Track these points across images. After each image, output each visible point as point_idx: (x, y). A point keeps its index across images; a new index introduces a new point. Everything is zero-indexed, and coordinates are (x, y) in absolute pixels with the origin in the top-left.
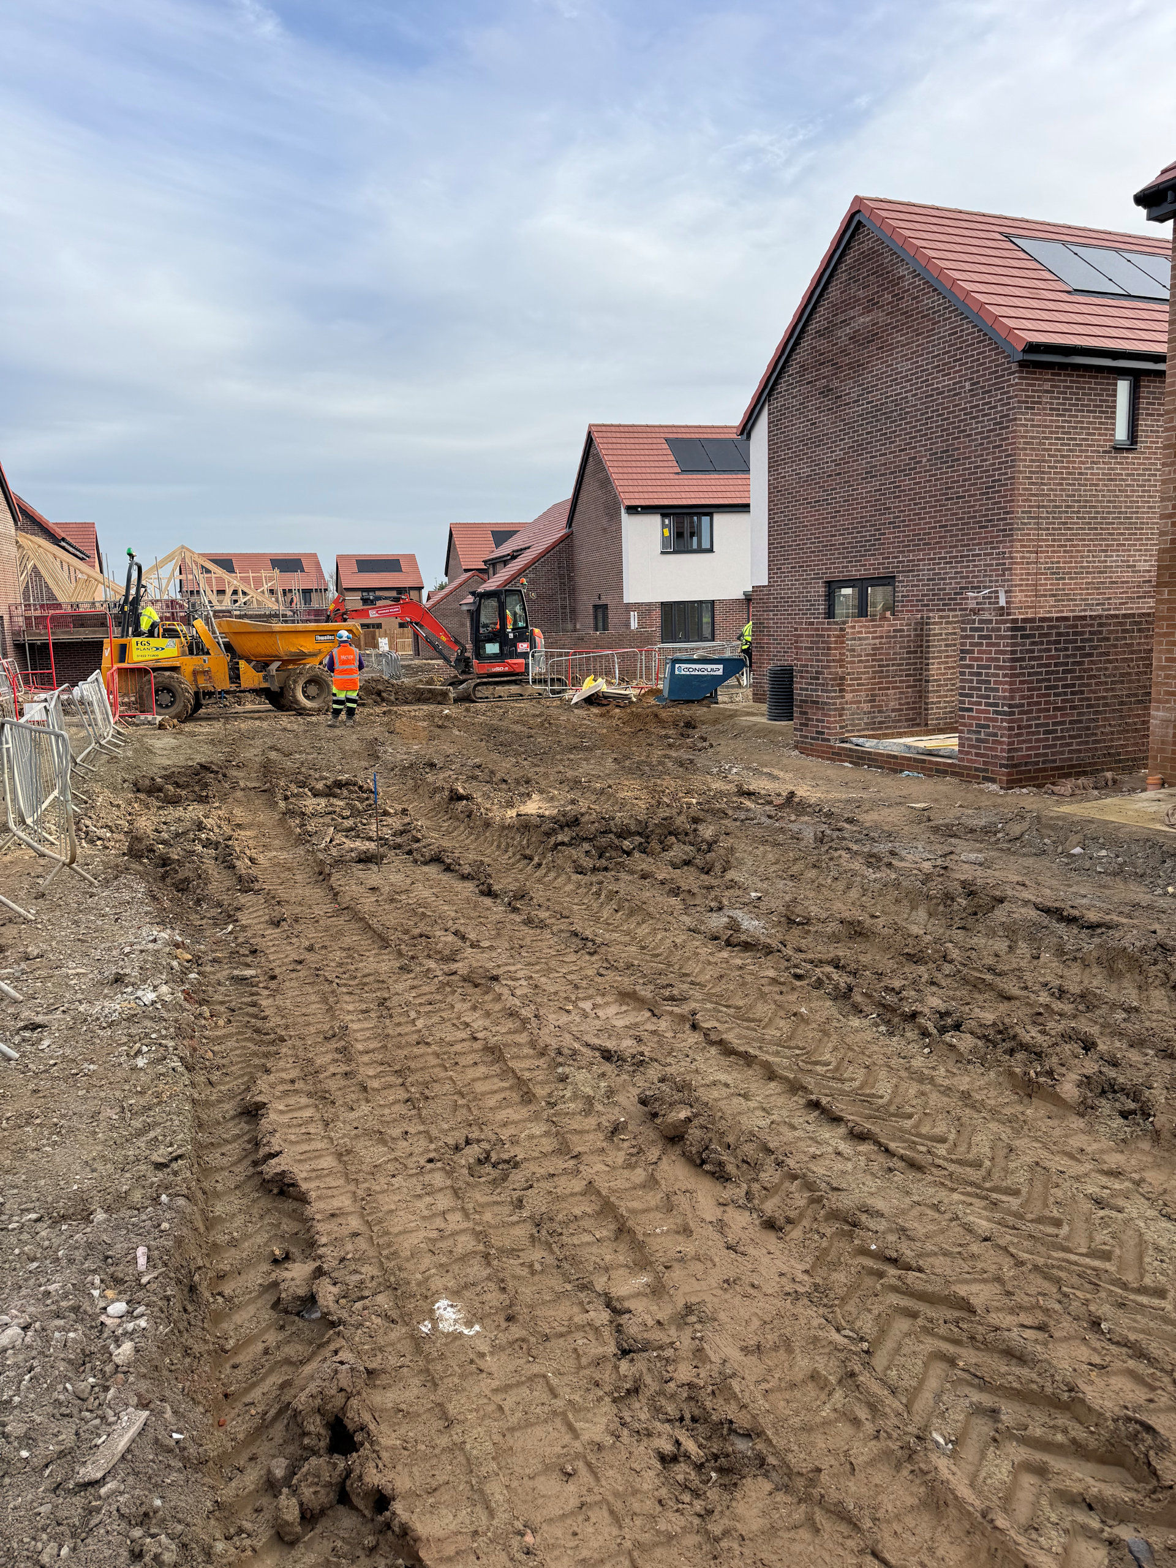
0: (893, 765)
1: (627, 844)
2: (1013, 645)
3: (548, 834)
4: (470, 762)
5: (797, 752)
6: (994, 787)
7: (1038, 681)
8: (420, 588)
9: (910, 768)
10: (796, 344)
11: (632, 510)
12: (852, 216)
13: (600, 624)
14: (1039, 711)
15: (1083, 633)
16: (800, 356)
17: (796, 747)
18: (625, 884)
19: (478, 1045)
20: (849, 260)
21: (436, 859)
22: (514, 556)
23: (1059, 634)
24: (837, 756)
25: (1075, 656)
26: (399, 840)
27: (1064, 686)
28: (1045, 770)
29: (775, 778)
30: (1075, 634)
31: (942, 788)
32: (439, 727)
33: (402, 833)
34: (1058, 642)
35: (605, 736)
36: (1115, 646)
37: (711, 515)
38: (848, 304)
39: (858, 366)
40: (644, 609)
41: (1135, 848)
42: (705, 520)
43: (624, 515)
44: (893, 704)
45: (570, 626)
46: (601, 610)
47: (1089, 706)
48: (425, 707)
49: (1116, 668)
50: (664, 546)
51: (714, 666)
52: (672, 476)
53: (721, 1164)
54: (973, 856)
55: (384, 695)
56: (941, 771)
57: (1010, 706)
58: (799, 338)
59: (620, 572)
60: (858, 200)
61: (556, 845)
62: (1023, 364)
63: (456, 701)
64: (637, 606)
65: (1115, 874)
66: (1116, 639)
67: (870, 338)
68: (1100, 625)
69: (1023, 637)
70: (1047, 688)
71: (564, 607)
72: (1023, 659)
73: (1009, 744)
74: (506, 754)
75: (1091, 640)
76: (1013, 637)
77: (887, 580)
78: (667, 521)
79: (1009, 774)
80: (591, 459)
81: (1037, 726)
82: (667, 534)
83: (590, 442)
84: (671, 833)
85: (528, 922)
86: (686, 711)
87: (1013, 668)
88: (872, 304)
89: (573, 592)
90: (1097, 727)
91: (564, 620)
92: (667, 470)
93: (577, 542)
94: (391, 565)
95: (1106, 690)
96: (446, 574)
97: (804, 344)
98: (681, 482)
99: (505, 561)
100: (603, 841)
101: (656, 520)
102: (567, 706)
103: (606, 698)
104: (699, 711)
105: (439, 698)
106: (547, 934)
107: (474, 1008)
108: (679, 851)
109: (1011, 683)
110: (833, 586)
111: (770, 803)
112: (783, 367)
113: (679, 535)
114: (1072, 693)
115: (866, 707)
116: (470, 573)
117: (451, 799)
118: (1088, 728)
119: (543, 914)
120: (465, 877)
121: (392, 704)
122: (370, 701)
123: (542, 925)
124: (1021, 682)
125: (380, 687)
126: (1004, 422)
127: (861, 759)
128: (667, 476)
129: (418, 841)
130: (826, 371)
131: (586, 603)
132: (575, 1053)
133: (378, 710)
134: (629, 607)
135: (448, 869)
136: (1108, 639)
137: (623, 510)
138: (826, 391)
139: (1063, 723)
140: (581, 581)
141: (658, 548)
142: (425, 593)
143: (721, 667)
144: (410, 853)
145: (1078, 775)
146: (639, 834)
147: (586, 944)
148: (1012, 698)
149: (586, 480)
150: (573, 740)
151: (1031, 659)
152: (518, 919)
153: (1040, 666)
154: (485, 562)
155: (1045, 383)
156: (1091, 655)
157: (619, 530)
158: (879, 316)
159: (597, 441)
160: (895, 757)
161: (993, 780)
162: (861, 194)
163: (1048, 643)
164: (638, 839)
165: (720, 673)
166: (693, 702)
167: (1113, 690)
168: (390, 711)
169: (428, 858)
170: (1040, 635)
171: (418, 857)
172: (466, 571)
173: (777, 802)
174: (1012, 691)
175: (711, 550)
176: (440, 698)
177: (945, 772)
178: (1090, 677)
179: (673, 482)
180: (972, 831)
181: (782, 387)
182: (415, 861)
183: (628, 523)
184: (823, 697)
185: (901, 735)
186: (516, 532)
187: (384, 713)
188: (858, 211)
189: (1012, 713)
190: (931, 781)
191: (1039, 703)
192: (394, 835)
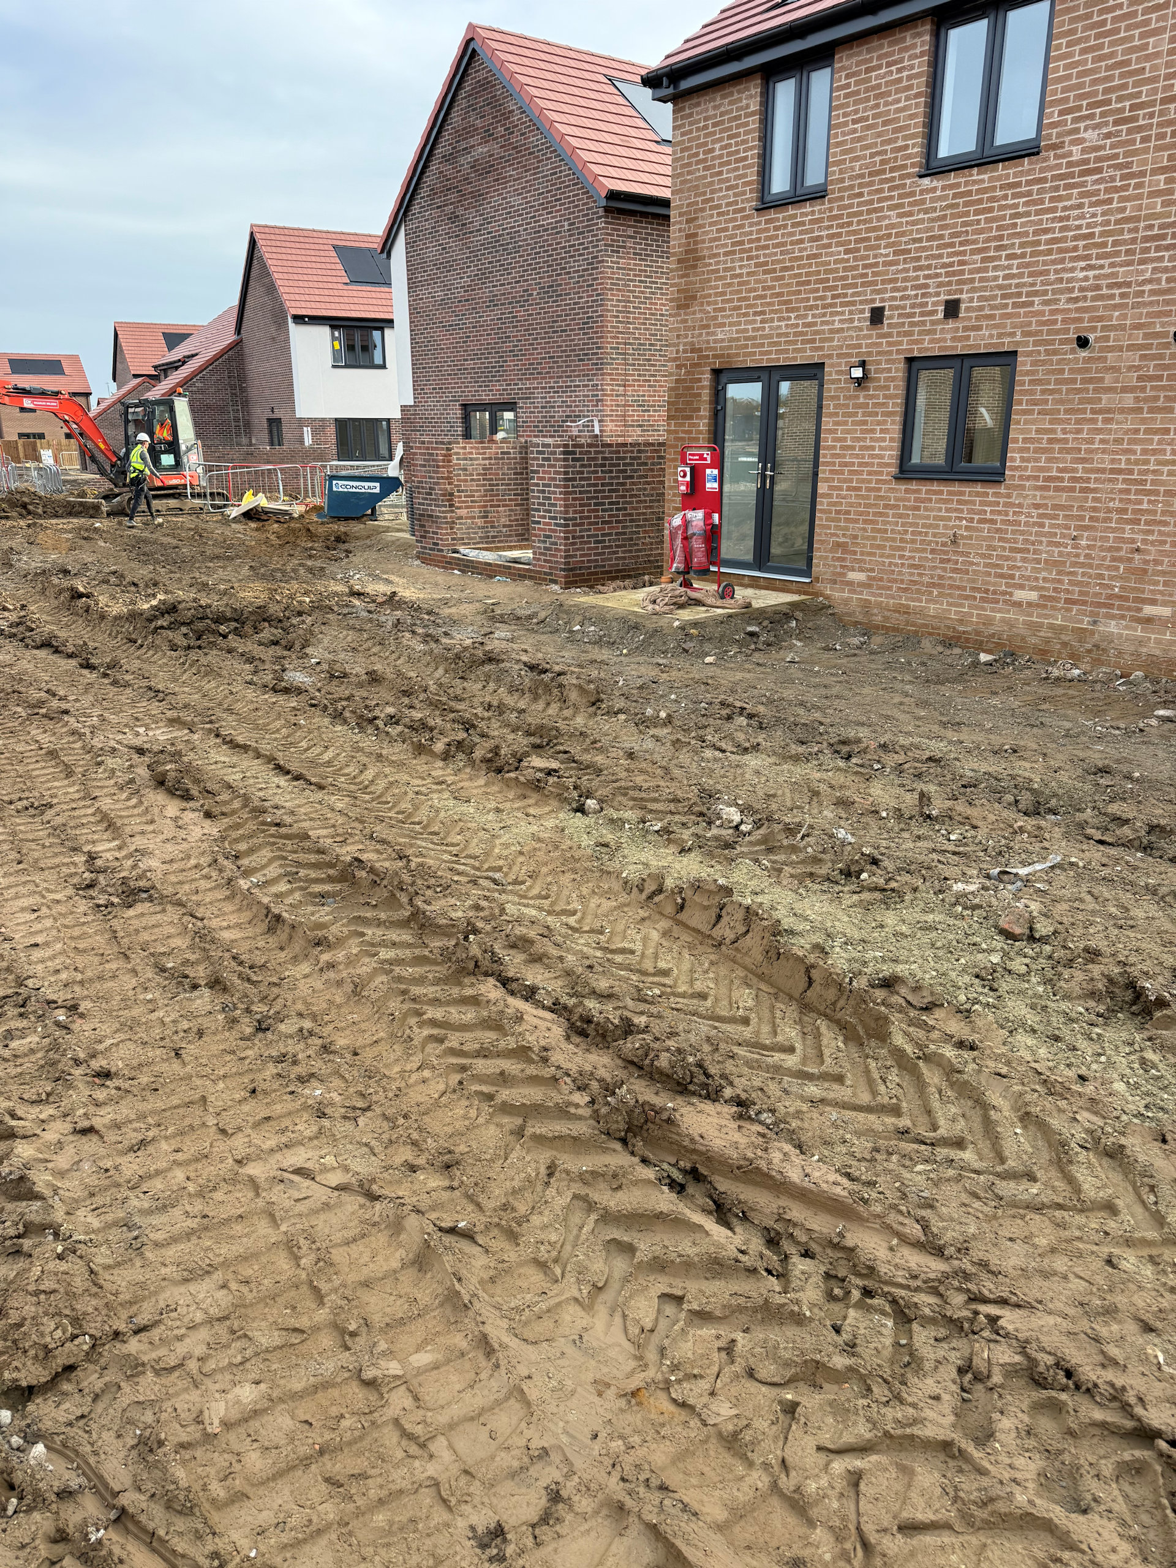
0: (488, 571)
1: (223, 628)
2: (565, 466)
3: (150, 621)
4: (107, 570)
5: (418, 562)
6: (556, 587)
7: (588, 498)
8: (87, 395)
9: (501, 574)
10: (425, 167)
11: (299, 319)
12: (468, 42)
13: (276, 440)
14: (590, 524)
15: (624, 458)
16: (429, 179)
17: (418, 557)
18: (213, 657)
19: (43, 752)
20: (467, 86)
21: (46, 645)
22: (183, 362)
23: (604, 459)
24: (449, 564)
25: (618, 478)
26: (14, 630)
27: (610, 503)
28: (596, 573)
29: (390, 582)
30: (618, 458)
31: (520, 589)
32: (85, 539)
33: (18, 624)
34: (604, 465)
35: (252, 547)
36: (652, 470)
37: (382, 329)
38: (468, 131)
39: (478, 196)
40: (318, 425)
41: (614, 624)
42: (376, 334)
43: (292, 326)
44: (504, 520)
45: (244, 440)
46: (274, 424)
47: (632, 521)
48: (75, 521)
49: (653, 489)
50: (335, 360)
51: (372, 484)
52: (340, 286)
53: (187, 790)
54: (503, 635)
55: (31, 507)
56: (522, 576)
57: (565, 519)
58: (428, 160)
59: (291, 385)
60: (471, 27)
61: (157, 628)
62: (607, 210)
63: (109, 515)
64: (310, 422)
65: (595, 643)
66: (653, 464)
67: (485, 169)
68: (639, 451)
69: (573, 460)
70: (596, 504)
71: (237, 420)
72: (574, 479)
73: (566, 551)
74: (145, 563)
75: (632, 464)
76: (565, 460)
77: (511, 406)
78: (336, 334)
79: (566, 577)
80: (255, 262)
81: (589, 536)
82: (337, 347)
83: (253, 243)
84: (264, 620)
85: (115, 683)
86: (342, 527)
87: (566, 486)
88: (488, 136)
89: (246, 404)
90: (639, 539)
91: (238, 435)
92: (334, 279)
93: (247, 351)
94: (52, 366)
95: (646, 508)
96: (114, 379)
97: (433, 167)
98: (351, 294)
99: (175, 366)
100: (200, 625)
101: (325, 331)
102: (226, 521)
103: (267, 513)
104: (355, 528)
105: (91, 512)
106: (128, 691)
107: (45, 732)
108: (268, 633)
109: (565, 500)
110: (470, 408)
111: (374, 601)
112: (415, 190)
113: (351, 348)
114: (618, 509)
115: (480, 522)
116: (140, 380)
117: (73, 597)
118: (631, 539)
119: (128, 677)
120: (70, 656)
121: (40, 517)
122: (14, 514)
123: (127, 685)
124: (574, 499)
125: (26, 499)
126: (594, 263)
127: (468, 567)
128: (335, 286)
129: (32, 630)
130: (453, 197)
131: (260, 416)
132: (114, 749)
133: (22, 523)
134: (302, 423)
135: (57, 651)
136: (646, 464)
137: (290, 320)
138: (453, 218)
139: (610, 534)
140: (253, 393)
141: (330, 361)
142: (93, 400)
143: (377, 485)
144: (22, 640)
145: (624, 578)
146: (236, 620)
147: (156, 694)
148: (566, 512)
149: (252, 283)
150: (218, 551)
151: (581, 479)
152: (106, 681)
153: (589, 485)
154: (155, 367)
155: (628, 229)
156: (632, 477)
157: (287, 340)
158: (494, 147)
159: (260, 243)
160: (490, 564)
161: (555, 582)
162: (475, 22)
163: (596, 466)
164: (234, 624)
165: (377, 491)
166: (353, 519)
167: (651, 507)
168: (35, 524)
169: (39, 643)
170: (589, 459)
171: (29, 641)
172: (136, 376)
173: (380, 600)
174: (566, 506)
175: (383, 366)
176: (93, 511)
177: (524, 577)
178: (631, 496)
179: (341, 293)
180: (519, 618)
181: (415, 209)
182: (27, 646)
183: (295, 332)
184: (437, 511)
185: (511, 548)
186: (189, 335)
187: (29, 526)
188: (472, 39)
189: (567, 525)
190: (514, 584)
191: (589, 517)
192: (11, 626)
